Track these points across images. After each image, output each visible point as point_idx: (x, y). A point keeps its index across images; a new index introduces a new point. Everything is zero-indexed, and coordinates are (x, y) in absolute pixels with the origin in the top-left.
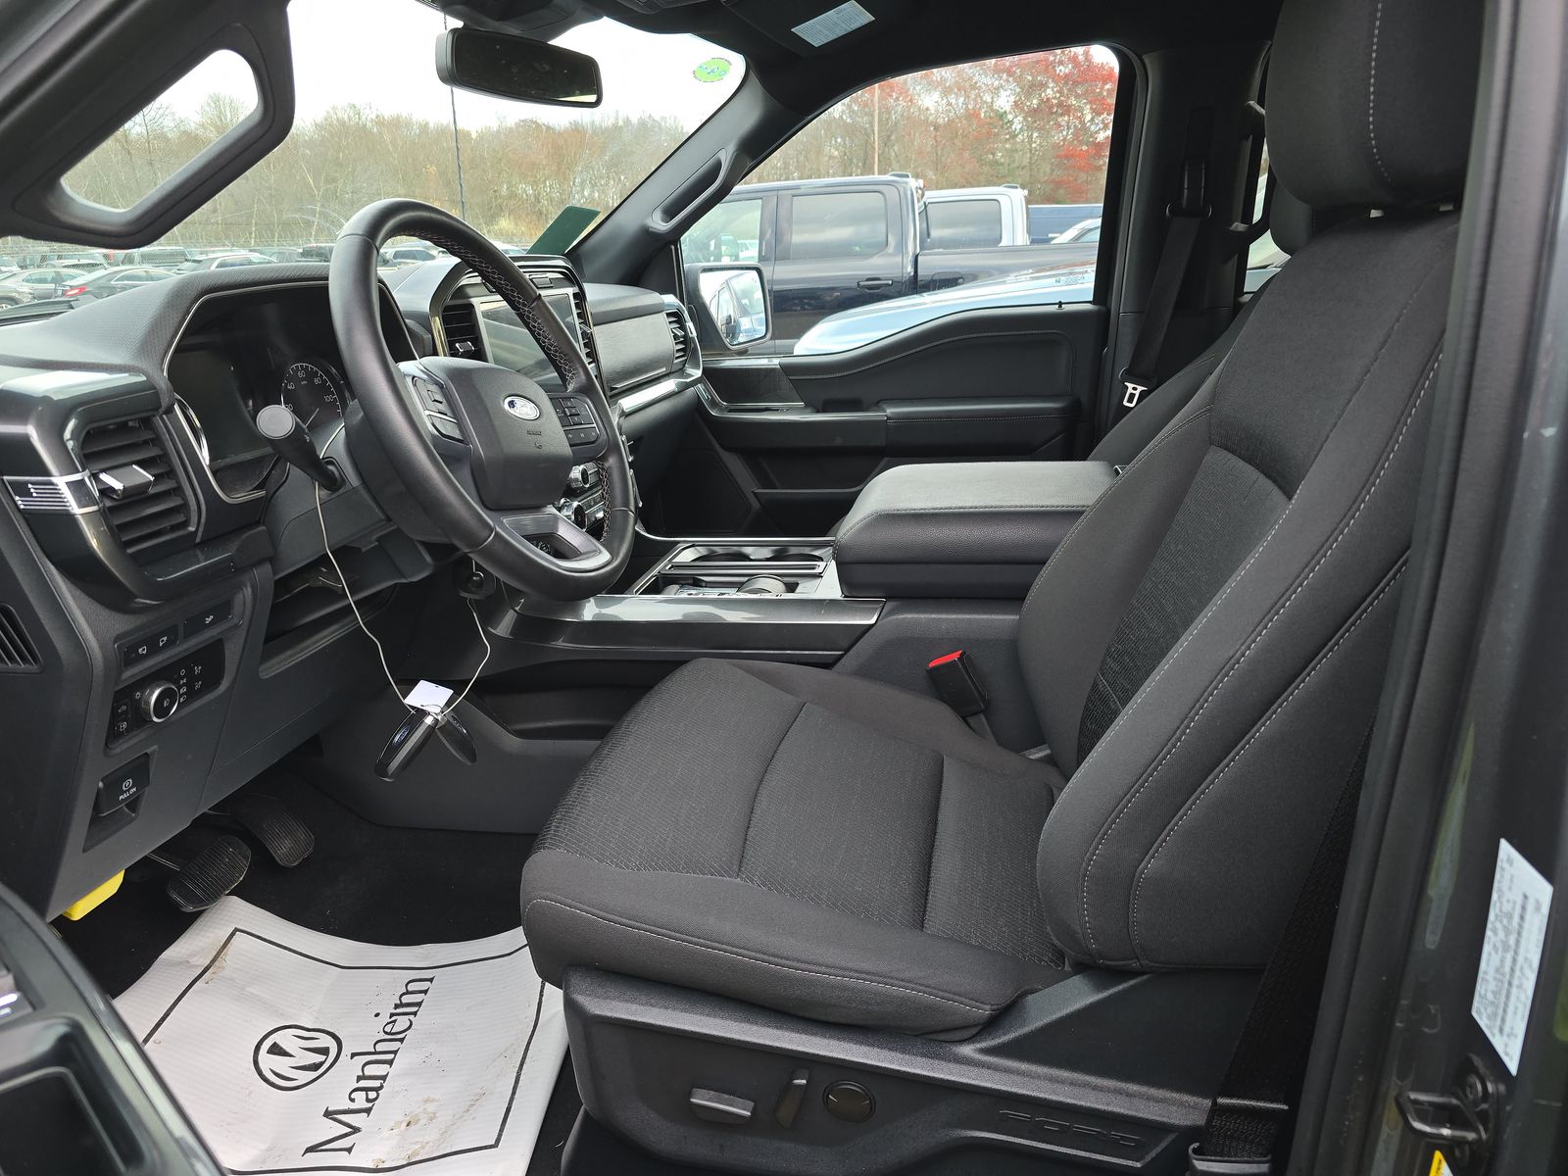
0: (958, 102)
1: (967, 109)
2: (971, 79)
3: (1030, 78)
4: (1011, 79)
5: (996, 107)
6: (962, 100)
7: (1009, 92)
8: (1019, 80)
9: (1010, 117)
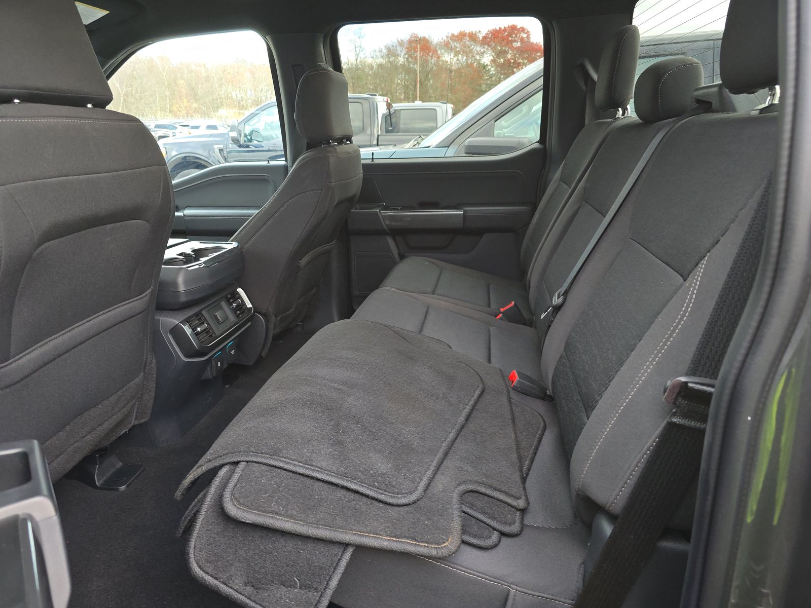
0: (463, 59)
1: (467, 63)
2: (469, 47)
3: (499, 48)
4: (490, 49)
5: (482, 62)
6: (465, 58)
7: (489, 55)
8: (494, 49)
9: (489, 67)
